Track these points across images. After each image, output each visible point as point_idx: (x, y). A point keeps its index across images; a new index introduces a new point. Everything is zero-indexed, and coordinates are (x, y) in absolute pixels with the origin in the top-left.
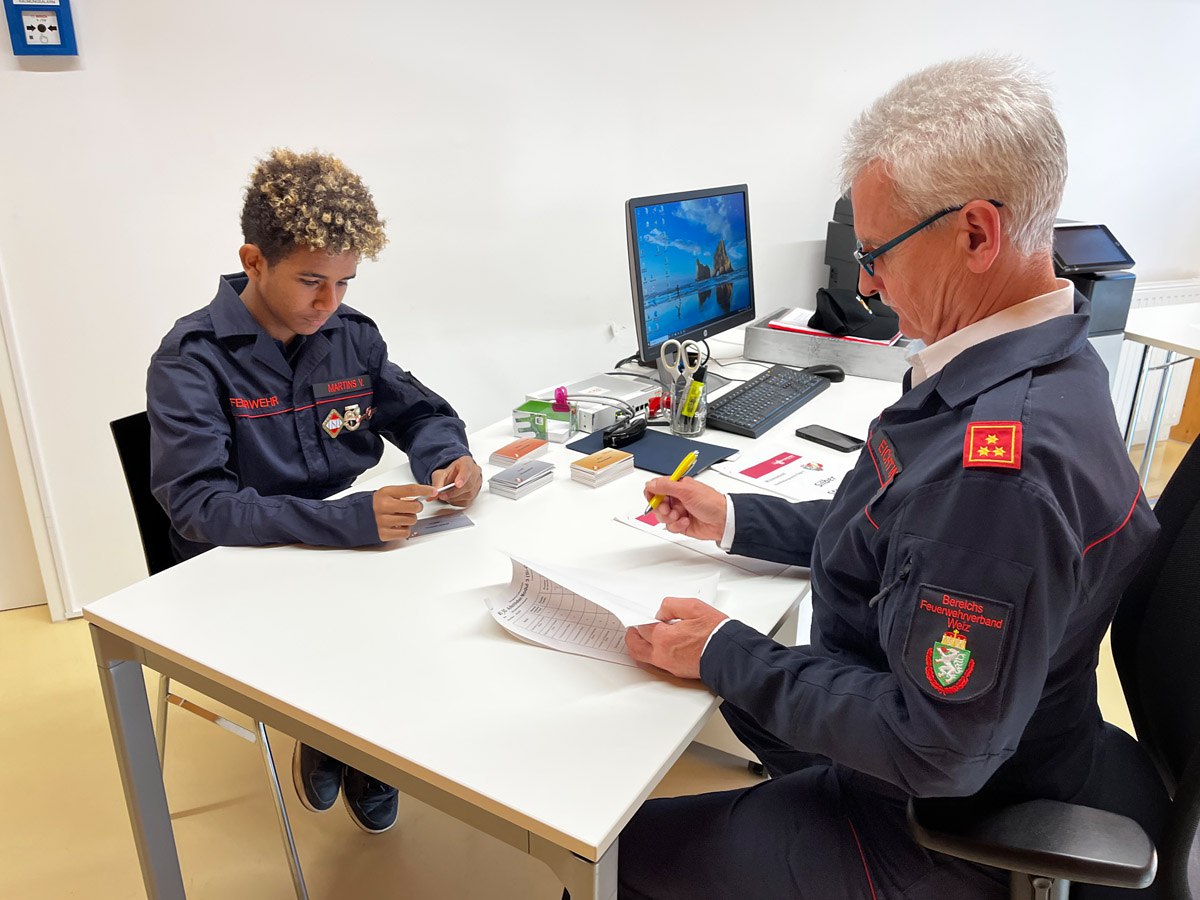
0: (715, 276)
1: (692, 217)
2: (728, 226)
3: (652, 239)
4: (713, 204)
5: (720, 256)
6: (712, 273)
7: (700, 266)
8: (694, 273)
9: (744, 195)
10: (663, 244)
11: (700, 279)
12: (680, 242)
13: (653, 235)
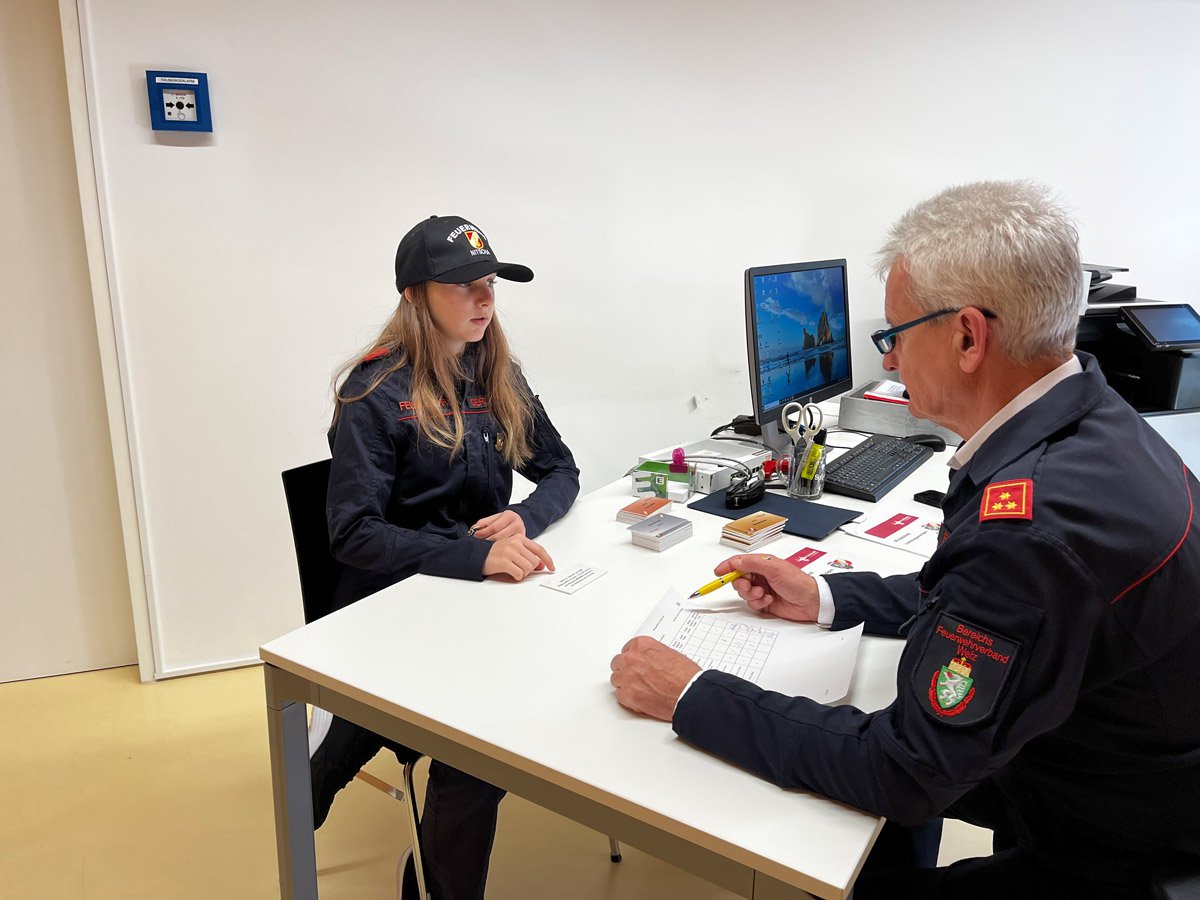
0: (818, 345)
1: (799, 288)
2: (830, 298)
3: (767, 306)
4: (818, 276)
5: (823, 326)
6: (816, 343)
7: (806, 335)
8: (801, 341)
9: (844, 269)
10: (776, 313)
11: (805, 348)
12: (790, 312)
13: (768, 303)
